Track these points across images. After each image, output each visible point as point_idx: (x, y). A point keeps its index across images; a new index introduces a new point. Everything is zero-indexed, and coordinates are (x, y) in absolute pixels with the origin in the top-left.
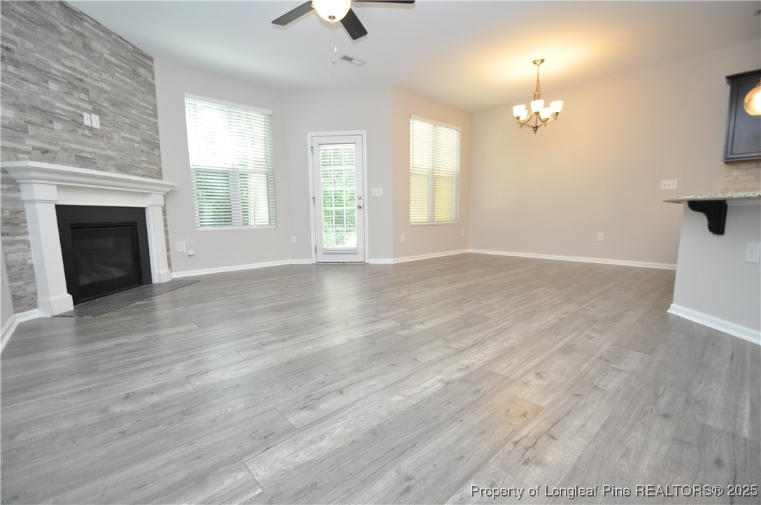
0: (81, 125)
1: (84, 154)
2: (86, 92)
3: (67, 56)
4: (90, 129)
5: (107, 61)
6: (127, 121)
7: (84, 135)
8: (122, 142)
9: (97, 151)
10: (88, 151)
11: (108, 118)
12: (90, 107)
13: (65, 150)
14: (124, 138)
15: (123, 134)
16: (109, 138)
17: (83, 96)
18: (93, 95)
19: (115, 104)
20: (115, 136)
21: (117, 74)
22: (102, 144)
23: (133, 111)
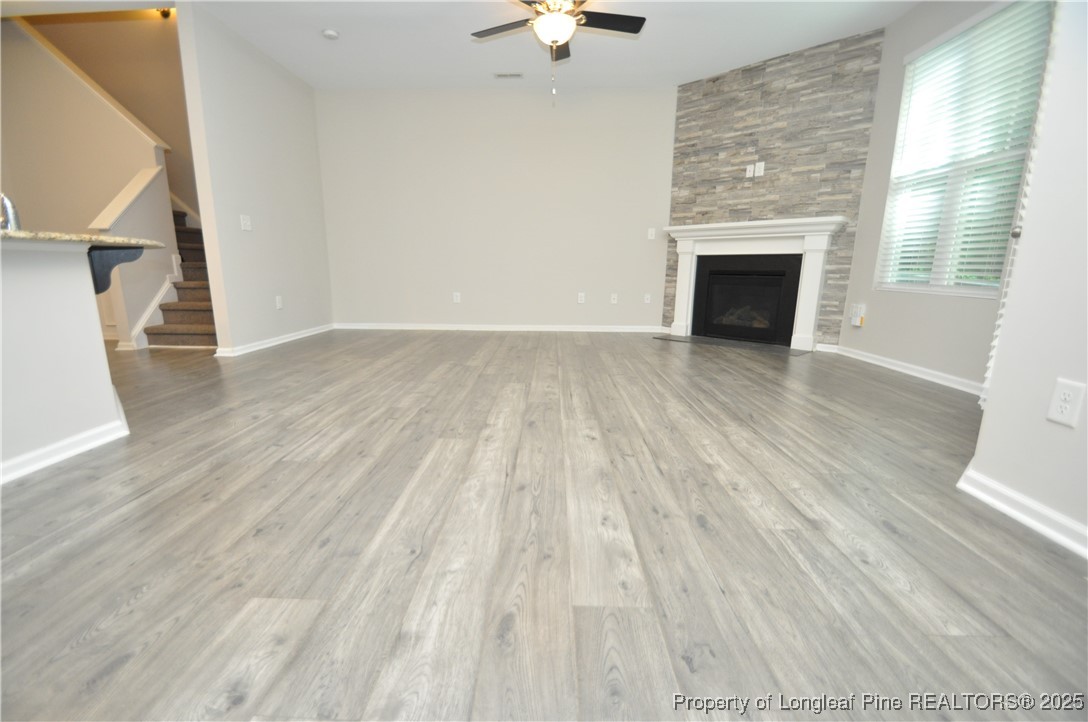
0: (741, 179)
1: (739, 207)
2: (754, 143)
3: (742, 119)
4: (752, 179)
5: (791, 92)
6: (807, 149)
7: (743, 188)
8: (792, 179)
9: (755, 199)
10: (743, 202)
11: (777, 159)
12: (756, 157)
13: (721, 208)
14: (794, 174)
15: (794, 169)
16: (772, 181)
17: (751, 149)
18: (762, 142)
19: (788, 138)
20: (783, 176)
21: (802, 99)
22: (762, 191)
23: (821, 133)
